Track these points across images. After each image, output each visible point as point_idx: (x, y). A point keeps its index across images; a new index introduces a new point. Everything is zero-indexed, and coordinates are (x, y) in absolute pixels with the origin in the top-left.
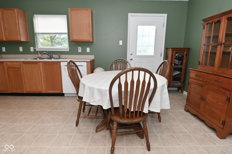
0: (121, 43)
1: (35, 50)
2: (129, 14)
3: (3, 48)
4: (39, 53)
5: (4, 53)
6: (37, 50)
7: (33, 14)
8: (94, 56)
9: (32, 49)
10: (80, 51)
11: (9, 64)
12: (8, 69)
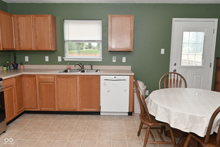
0: (163, 51)
1: (63, 59)
2: (173, 19)
3: (26, 57)
4: (69, 64)
5: (27, 63)
6: (65, 60)
7: (64, 20)
8: (130, 66)
9: (60, 59)
10: (114, 61)
11: (41, 77)
12: (41, 84)
